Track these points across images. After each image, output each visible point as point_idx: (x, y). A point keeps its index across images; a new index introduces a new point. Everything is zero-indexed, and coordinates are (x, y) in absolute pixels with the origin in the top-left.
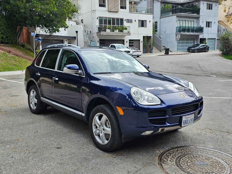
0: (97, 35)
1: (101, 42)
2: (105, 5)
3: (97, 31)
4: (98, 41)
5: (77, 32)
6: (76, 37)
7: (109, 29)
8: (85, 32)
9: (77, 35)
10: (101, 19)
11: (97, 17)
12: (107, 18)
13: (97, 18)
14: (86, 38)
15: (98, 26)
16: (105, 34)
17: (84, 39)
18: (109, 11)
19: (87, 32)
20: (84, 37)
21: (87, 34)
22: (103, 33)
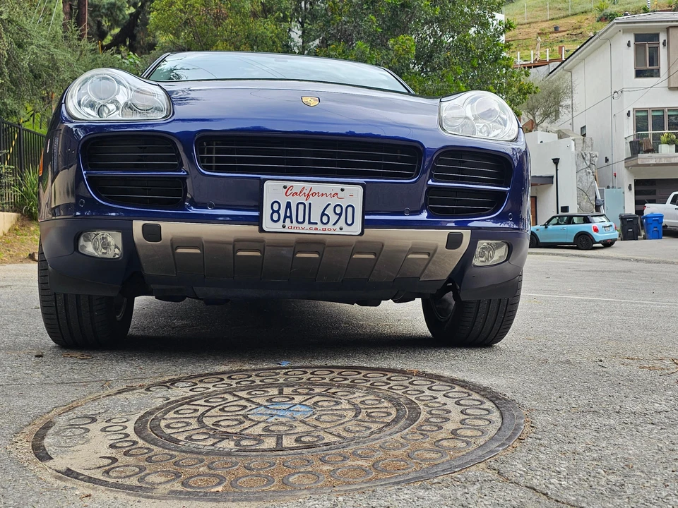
0: (627, 167)
1: (640, 188)
2: (659, 70)
3: (627, 153)
4: (630, 185)
5: (556, 161)
6: (553, 177)
7: (669, 143)
8: (584, 158)
9: (557, 170)
10: (644, 114)
11: (629, 111)
12: (663, 111)
13: (628, 114)
14: (584, 179)
15: (632, 139)
16: (653, 162)
17: (580, 180)
18: (671, 89)
19: (588, 157)
20: (580, 174)
21: (588, 163)
22: (643, 158)
